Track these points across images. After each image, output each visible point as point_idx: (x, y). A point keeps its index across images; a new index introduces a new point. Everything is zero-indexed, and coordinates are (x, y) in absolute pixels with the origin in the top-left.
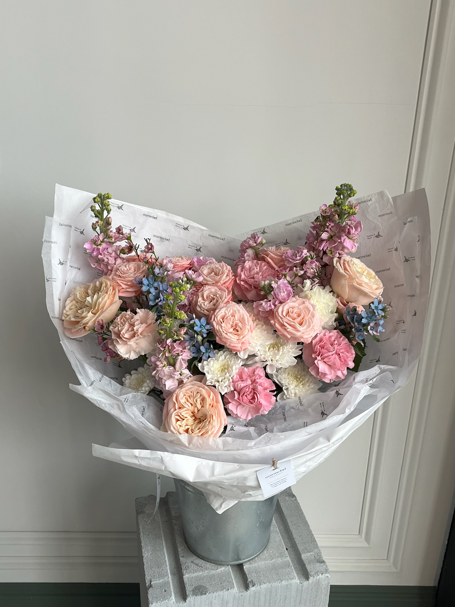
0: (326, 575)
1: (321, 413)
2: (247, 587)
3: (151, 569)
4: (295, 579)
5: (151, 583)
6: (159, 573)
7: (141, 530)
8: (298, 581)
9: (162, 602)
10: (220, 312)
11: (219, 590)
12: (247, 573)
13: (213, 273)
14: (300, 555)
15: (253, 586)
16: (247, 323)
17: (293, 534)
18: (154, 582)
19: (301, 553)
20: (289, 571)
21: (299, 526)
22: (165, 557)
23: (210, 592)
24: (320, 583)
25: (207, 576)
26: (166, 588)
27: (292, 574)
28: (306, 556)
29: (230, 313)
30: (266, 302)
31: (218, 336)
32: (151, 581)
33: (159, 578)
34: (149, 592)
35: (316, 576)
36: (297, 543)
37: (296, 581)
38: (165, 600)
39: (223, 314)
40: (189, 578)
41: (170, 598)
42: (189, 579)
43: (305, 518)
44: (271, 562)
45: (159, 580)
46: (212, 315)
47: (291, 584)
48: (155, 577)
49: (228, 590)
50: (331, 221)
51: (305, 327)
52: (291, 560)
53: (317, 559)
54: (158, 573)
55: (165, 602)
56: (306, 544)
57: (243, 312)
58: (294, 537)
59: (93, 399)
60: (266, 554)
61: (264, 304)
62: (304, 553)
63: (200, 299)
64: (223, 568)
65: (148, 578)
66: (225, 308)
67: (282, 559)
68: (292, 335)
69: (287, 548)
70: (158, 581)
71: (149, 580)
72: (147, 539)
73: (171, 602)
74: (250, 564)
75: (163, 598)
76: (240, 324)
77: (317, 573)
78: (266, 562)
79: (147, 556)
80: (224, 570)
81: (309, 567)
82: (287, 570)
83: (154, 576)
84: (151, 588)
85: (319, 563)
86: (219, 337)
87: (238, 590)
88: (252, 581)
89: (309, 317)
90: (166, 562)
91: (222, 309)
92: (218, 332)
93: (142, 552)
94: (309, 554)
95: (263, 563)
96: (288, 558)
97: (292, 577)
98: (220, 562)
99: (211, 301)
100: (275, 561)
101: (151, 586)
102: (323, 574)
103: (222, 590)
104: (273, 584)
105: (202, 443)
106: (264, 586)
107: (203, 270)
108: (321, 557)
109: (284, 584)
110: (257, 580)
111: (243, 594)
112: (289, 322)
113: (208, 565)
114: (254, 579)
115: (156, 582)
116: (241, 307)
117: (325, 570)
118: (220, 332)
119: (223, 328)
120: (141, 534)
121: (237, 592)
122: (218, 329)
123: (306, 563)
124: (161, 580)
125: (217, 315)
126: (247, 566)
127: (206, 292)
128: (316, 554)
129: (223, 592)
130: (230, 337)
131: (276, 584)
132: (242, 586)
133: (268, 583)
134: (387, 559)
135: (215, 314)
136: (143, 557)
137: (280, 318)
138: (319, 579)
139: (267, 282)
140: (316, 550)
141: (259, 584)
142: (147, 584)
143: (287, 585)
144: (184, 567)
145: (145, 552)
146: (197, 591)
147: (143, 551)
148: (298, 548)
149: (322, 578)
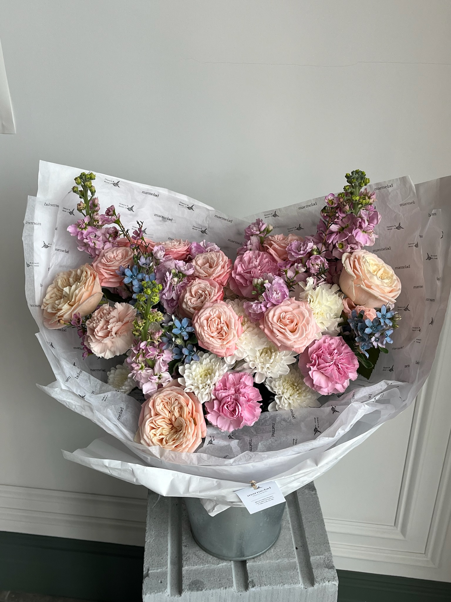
0: (334, 583)
1: (315, 430)
2: (246, 588)
3: (151, 557)
4: (299, 583)
5: (148, 572)
6: (159, 562)
7: (148, 512)
8: (302, 586)
9: (156, 594)
10: (204, 313)
11: (217, 588)
12: (249, 571)
13: (208, 264)
14: (310, 557)
15: (253, 587)
16: (233, 327)
17: (305, 532)
18: (151, 571)
19: (310, 554)
20: (293, 574)
21: (314, 524)
22: (167, 545)
23: (206, 589)
24: (326, 590)
25: (207, 570)
26: (163, 579)
27: (297, 578)
28: (315, 559)
29: (215, 315)
30: (257, 303)
31: (199, 340)
32: (148, 570)
33: (158, 567)
34: (144, 582)
35: (322, 583)
36: (308, 543)
37: (301, 585)
38: (159, 592)
39: (208, 315)
40: (188, 570)
41: (164, 591)
42: (188, 572)
43: (322, 515)
44: (276, 562)
45: (157, 569)
46: (196, 315)
47: (294, 589)
48: (154, 566)
49: (226, 588)
50: (342, 211)
51: (297, 335)
52: (298, 561)
53: (326, 563)
54: (157, 562)
55: (159, 594)
56: (318, 545)
57: (231, 314)
58: (306, 536)
59: (62, 401)
60: (272, 552)
61: (254, 305)
62: (314, 555)
63: (188, 295)
64: (225, 563)
65: (146, 566)
66: (210, 309)
67: (289, 559)
68: (282, 344)
69: (297, 547)
70: (155, 571)
71: (147, 568)
72: (153, 523)
73: (165, 594)
74: (254, 561)
75: (157, 590)
76: (225, 328)
77: (323, 580)
78: (272, 561)
79: (150, 542)
80: (225, 566)
81: (316, 572)
82: (292, 573)
83: (153, 564)
84: (147, 578)
85: (328, 568)
86: (201, 341)
87: (237, 589)
88: (253, 582)
89: (303, 323)
90: (167, 550)
91: (207, 310)
92: (200, 336)
93: (145, 537)
94: (318, 557)
95: (268, 561)
96: (296, 560)
97: (296, 581)
98: (222, 557)
99: (200, 298)
100: (280, 561)
101: (147, 575)
102: (330, 582)
103: (220, 588)
104: (275, 587)
105: (174, 457)
106: (264, 588)
107: (198, 259)
108: (331, 561)
109: (287, 588)
110: (258, 581)
111: (242, 593)
112: (279, 329)
113: (210, 558)
114: (255, 579)
115: (153, 571)
116: (229, 307)
117: (333, 577)
118: (202, 336)
119: (205, 331)
120: (148, 516)
121: (236, 591)
122: (199, 332)
123: (313, 567)
124: (159, 570)
125: (201, 316)
126: (250, 563)
127: (195, 287)
128: (327, 558)
129: (221, 590)
130: (212, 342)
131: (277, 587)
132: (242, 585)
133: (268, 586)
134: (425, 554)
135: (199, 315)
136: (145, 542)
137: (270, 324)
138: (325, 586)
139: (260, 281)
140: (326, 554)
141: (260, 585)
142: (144, 573)
143: (290, 589)
144: (185, 558)
145: (148, 537)
146: (193, 586)
147: (146, 535)
148: (308, 549)
149: (328, 586)
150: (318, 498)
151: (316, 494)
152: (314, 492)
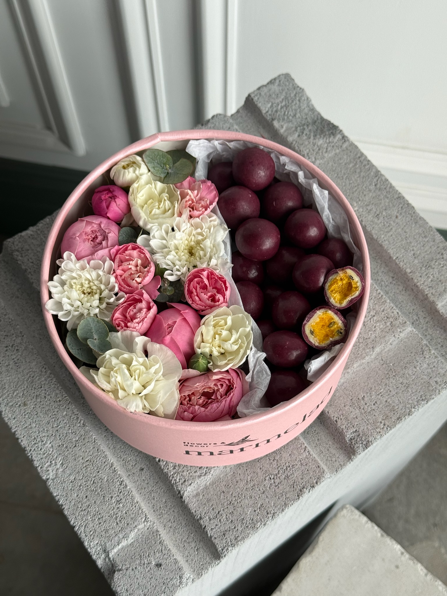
3: (88, 513)
18: (115, 550)
19: (432, 298)
21: (389, 216)
26: (158, 554)
32: (106, 552)
33: (122, 529)
40: (198, 495)
41: (181, 581)
42: (202, 498)
45: (126, 537)
48: (111, 532)
49: (313, 487)
54: (111, 517)
62: (440, 296)
67: (397, 336)
70: (124, 543)
71: (99, 548)
79: (57, 476)
82: (425, 366)
83: (106, 530)
84: (116, 574)
88: (359, 436)
96: (410, 327)
101: (113, 567)
110: (369, 426)
114: (359, 427)
115: (120, 546)
124: (132, 535)
136: (45, 482)
142: (101, 565)
150: (356, 147)
151: (344, 138)
152: (339, 136)
